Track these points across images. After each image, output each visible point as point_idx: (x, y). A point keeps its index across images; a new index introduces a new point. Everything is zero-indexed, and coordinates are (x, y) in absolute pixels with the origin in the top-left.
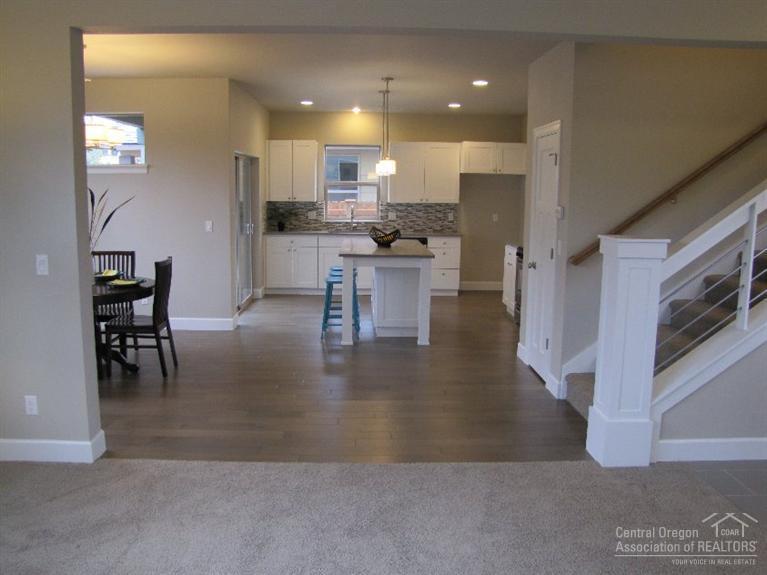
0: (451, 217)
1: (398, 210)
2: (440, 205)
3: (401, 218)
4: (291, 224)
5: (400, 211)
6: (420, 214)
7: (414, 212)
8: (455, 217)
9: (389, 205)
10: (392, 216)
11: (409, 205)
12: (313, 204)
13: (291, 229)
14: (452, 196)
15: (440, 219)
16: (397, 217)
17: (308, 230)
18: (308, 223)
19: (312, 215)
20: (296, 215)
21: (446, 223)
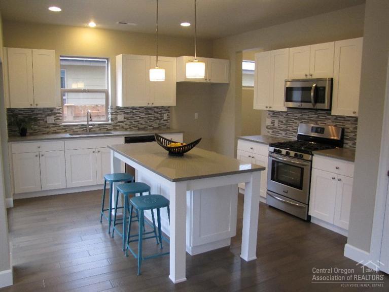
0: (165, 117)
1: (125, 113)
2: (157, 108)
3: (128, 119)
4: (32, 129)
5: (128, 113)
6: (143, 115)
7: (138, 113)
8: (169, 117)
9: (118, 108)
10: (120, 117)
11: (134, 108)
12: (51, 110)
13: (31, 134)
14: (170, 100)
15: (157, 118)
16: (125, 118)
17: (48, 133)
18: (47, 127)
19: (51, 120)
20: (36, 120)
21: (162, 121)
